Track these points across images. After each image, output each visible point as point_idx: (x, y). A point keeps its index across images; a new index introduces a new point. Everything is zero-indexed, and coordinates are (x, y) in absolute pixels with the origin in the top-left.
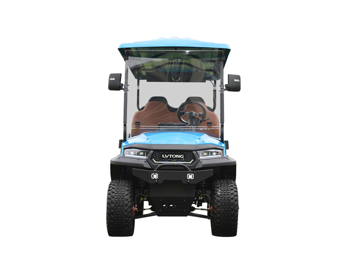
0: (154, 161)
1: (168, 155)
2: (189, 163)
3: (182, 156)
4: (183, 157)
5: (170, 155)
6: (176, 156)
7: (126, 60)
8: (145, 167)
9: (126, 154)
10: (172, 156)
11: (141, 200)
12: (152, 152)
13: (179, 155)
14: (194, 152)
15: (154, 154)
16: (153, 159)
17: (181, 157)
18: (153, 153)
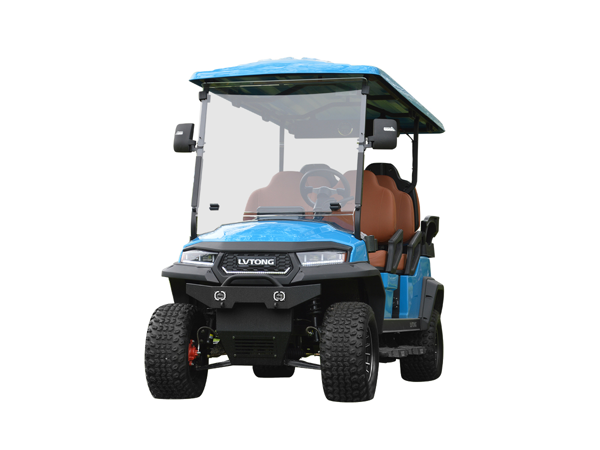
0: (225, 270)
1: (248, 260)
2: (282, 273)
3: (271, 262)
4: (273, 263)
5: (252, 261)
6: (262, 262)
7: (203, 99)
8: (208, 280)
9: (185, 259)
10: (254, 261)
11: (210, 337)
12: (221, 254)
13: (266, 260)
14: (292, 255)
15: (226, 258)
16: (223, 268)
17: (269, 264)
18: (223, 257)
